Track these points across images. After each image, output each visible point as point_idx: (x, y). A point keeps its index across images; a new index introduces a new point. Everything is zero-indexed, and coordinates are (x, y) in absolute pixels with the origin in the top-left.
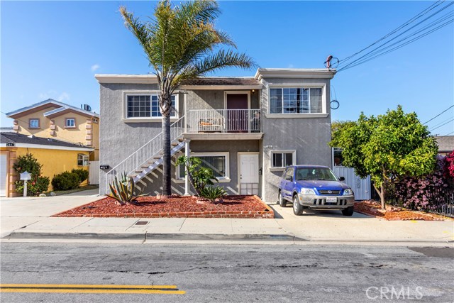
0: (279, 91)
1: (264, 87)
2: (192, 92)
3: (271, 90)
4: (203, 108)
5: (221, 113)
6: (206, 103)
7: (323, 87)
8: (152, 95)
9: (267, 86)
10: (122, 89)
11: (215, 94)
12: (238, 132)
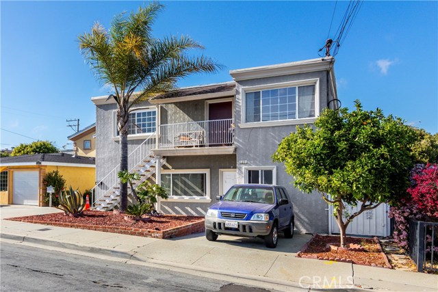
0: (257, 94)
1: (238, 92)
2: (173, 106)
3: (247, 94)
4: (184, 120)
5: (202, 125)
6: (186, 116)
7: (315, 83)
8: (137, 112)
9: (240, 90)
10: (112, 109)
11: (196, 105)
12: (221, 145)
